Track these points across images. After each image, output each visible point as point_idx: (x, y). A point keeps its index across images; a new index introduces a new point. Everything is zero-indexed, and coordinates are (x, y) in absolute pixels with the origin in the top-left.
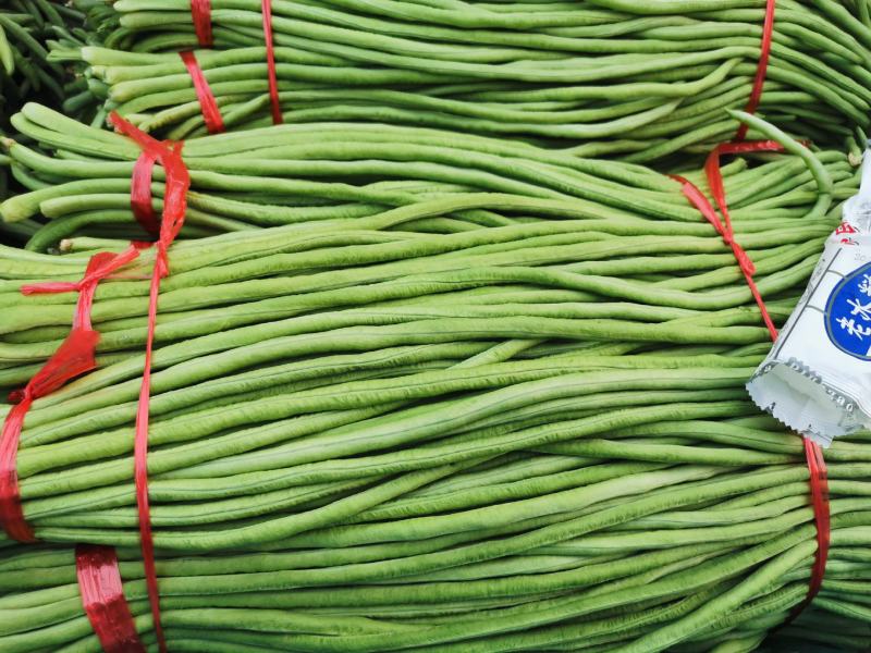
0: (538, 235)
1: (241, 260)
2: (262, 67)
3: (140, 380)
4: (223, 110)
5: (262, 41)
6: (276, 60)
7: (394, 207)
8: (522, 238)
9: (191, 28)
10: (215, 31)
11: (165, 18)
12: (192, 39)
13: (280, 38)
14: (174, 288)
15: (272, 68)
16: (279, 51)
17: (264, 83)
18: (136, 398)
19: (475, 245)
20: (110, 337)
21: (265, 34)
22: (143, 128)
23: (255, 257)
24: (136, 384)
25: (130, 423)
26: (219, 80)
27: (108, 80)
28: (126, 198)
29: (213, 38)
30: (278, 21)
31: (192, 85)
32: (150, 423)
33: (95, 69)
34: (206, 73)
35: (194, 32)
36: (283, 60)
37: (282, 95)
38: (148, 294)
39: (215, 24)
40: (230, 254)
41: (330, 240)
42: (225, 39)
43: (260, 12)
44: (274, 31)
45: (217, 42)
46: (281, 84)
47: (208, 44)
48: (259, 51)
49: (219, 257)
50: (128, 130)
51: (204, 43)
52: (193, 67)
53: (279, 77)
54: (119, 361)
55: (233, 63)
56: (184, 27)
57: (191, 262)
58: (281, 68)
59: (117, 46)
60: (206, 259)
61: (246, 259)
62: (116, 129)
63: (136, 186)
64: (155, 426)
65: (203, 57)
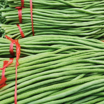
0: (83, 53)
1: (31, 61)
2: (31, 26)
3: (15, 87)
4: (24, 34)
5: (31, 22)
6: (33, 25)
7: (57, 50)
8: (80, 54)
9: (18, 20)
10: (23, 21)
11: (14, 19)
12: (19, 22)
13: (34, 21)
14: (20, 68)
15: (33, 26)
16: (34, 24)
17: (31, 29)
18: (14, 90)
19: (73, 56)
20: (8, 78)
21: (31, 21)
22: (11, 38)
23: (34, 61)
24: (14, 87)
25: (13, 96)
26: (23, 29)
27: (5, 30)
28: (9, 50)
29: (22, 22)
30: (34, 19)
31: (19, 30)
32: (17, 95)
33: (2, 28)
34: (21, 28)
35: (19, 21)
36: (35, 25)
37: (34, 31)
38: (15, 69)
39: (23, 20)
40: (29, 60)
41: (47, 56)
42: (24, 22)
43: (31, 17)
44: (33, 20)
45: (23, 23)
46: (34, 29)
47: (21, 23)
48: (31, 24)
49: (28, 61)
50: (8, 38)
51: (20, 23)
52: (19, 27)
53: (34, 28)
54: (10, 83)
55: (26, 26)
56: (17, 20)
57: (23, 62)
58: (34, 26)
59: (6, 24)
60: (25, 61)
61: (32, 61)
62: (6, 38)
63: (10, 48)
64: (18, 96)
65: (21, 25)
